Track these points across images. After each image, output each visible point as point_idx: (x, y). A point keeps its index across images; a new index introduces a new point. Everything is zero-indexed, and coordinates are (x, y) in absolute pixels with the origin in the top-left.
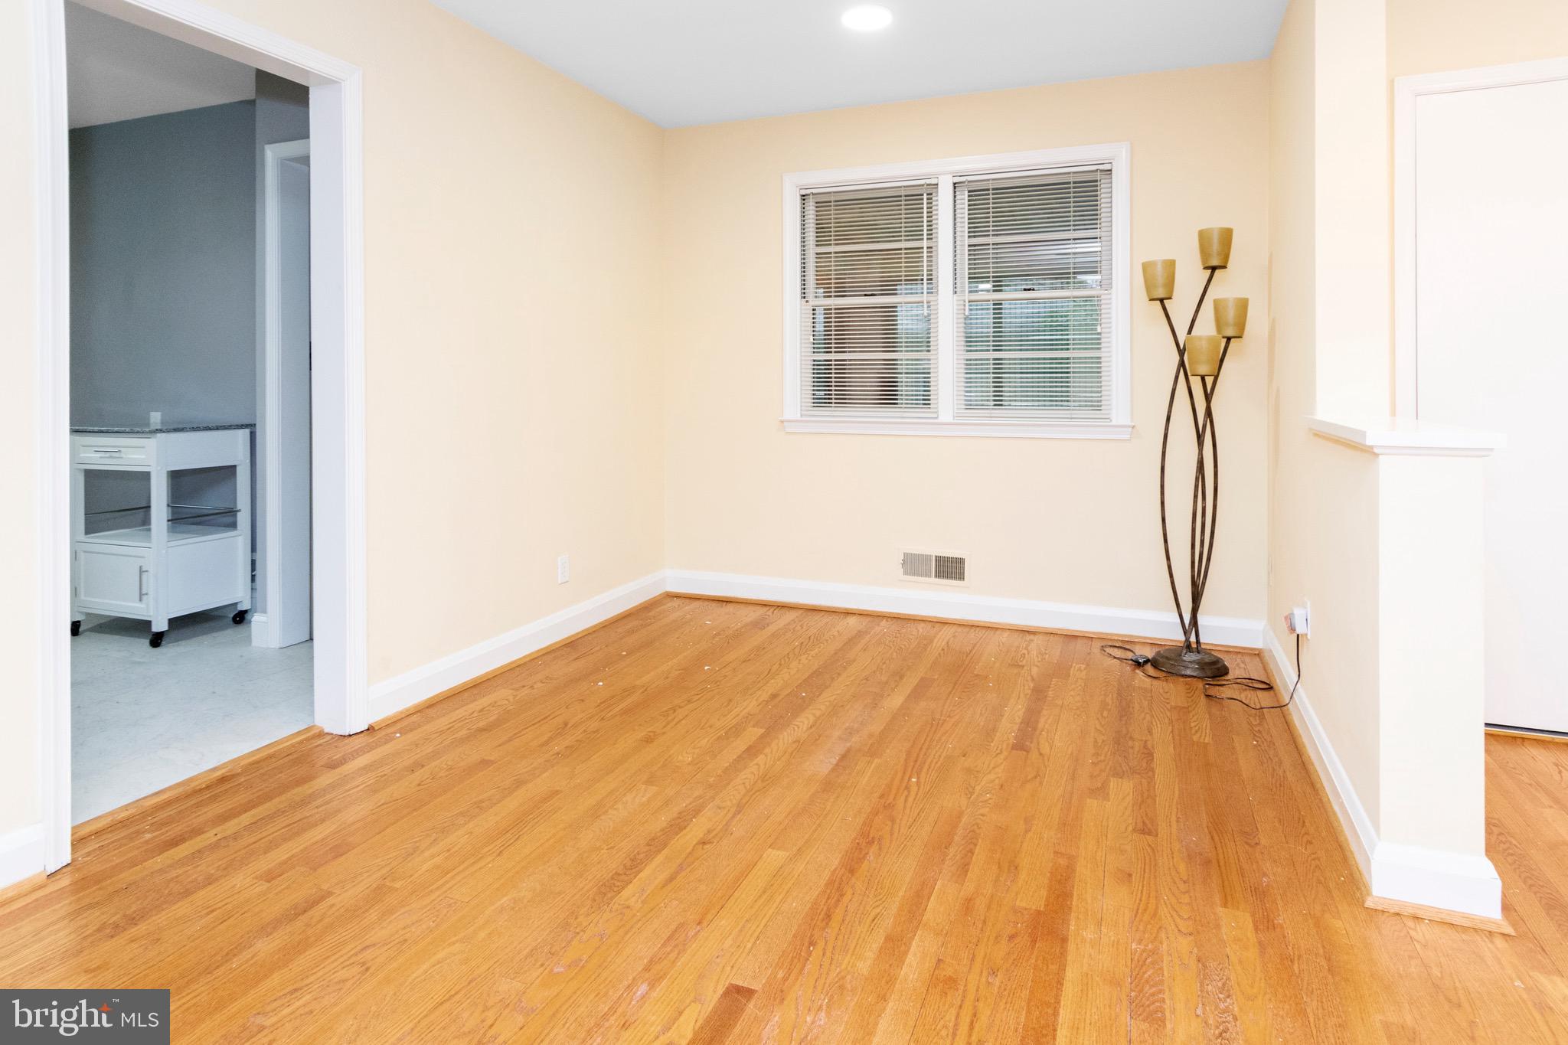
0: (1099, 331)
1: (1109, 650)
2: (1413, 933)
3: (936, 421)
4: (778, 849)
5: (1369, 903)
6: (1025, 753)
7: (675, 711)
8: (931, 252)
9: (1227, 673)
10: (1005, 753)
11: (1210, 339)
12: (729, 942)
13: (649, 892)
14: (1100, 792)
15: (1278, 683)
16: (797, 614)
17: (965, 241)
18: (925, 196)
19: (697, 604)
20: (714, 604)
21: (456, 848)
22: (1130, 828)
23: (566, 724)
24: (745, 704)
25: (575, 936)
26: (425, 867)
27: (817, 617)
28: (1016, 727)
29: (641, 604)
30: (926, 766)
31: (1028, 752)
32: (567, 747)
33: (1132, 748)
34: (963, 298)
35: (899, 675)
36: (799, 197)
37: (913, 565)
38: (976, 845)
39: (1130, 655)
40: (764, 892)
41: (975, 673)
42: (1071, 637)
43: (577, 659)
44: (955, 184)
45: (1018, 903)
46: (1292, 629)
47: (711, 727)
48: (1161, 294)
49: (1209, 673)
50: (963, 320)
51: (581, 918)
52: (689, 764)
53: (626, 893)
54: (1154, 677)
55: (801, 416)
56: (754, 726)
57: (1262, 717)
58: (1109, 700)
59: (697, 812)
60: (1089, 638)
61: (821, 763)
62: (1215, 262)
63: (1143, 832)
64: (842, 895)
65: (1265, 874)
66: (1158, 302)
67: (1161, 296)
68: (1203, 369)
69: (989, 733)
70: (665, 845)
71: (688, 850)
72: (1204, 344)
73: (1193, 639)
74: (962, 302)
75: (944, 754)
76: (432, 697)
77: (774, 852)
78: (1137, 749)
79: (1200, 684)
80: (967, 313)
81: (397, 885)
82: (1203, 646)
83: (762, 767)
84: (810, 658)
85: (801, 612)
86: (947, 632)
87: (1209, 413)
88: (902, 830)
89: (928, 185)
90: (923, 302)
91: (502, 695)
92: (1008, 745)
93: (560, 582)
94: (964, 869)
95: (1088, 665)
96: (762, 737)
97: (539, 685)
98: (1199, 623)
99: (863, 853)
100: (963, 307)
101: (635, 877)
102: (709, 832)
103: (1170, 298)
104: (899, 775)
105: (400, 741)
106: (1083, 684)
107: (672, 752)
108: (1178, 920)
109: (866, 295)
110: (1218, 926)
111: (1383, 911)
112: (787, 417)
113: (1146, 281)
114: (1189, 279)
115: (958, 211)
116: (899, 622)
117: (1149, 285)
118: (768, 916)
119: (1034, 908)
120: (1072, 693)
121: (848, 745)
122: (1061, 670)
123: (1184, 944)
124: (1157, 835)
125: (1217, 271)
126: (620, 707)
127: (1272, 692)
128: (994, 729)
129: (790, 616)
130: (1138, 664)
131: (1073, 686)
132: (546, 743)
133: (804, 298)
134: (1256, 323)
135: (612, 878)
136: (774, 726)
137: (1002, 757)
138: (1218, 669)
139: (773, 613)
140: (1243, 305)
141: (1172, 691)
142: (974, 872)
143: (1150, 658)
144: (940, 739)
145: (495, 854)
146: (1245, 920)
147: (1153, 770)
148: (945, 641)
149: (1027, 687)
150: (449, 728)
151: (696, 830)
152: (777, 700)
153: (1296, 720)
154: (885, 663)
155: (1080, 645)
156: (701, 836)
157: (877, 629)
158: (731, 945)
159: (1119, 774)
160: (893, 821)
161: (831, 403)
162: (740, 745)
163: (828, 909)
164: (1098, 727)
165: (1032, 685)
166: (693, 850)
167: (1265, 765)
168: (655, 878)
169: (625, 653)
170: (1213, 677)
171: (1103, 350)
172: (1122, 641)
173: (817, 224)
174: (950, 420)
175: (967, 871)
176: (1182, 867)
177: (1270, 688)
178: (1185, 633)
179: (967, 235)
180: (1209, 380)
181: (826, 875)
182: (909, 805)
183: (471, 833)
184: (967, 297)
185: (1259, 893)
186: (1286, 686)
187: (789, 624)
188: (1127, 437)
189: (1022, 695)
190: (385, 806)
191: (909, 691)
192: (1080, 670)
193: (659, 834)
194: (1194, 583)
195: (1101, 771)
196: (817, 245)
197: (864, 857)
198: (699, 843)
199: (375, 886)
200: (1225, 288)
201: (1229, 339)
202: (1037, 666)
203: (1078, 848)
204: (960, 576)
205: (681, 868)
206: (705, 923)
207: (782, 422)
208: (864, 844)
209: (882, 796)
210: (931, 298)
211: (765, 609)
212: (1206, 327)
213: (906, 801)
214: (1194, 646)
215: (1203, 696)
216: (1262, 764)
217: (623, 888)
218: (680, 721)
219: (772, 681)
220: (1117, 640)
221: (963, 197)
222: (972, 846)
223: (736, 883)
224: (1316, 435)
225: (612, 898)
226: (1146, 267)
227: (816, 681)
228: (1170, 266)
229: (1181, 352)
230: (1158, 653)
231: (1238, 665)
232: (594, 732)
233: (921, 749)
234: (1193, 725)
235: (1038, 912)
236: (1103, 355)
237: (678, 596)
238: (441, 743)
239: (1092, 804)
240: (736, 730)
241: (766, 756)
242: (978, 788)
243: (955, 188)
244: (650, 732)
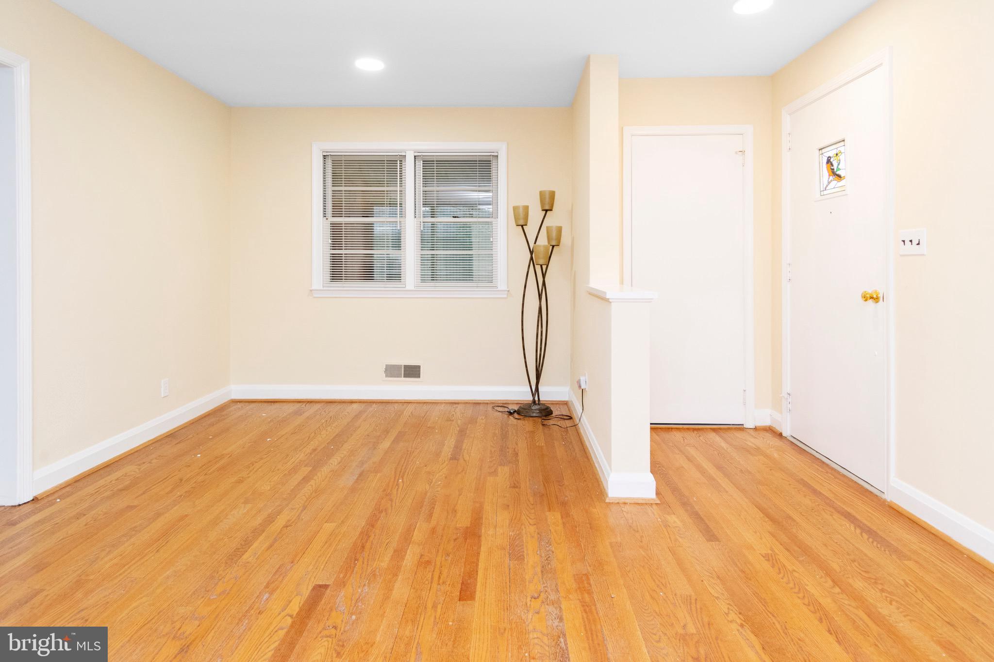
0: (492, 240)
1: (496, 408)
2: (623, 509)
3: (404, 289)
4: (330, 523)
5: (607, 501)
6: (457, 461)
7: (253, 465)
8: (402, 194)
9: (552, 414)
10: (447, 462)
11: (544, 246)
12: (311, 567)
13: (259, 554)
14: (495, 473)
15: (575, 416)
16: (320, 405)
17: (421, 188)
18: (398, 162)
19: (252, 405)
20: (266, 404)
21: (126, 553)
22: (508, 487)
23: (181, 480)
24: (297, 456)
25: (219, 581)
26: (107, 566)
27: (333, 406)
28: (452, 449)
29: (215, 408)
30: (407, 473)
31: (458, 460)
32: (186, 492)
33: (508, 452)
34: (419, 220)
35: (387, 432)
36: (322, 157)
37: (392, 371)
38: (435, 505)
39: (506, 410)
40: (326, 543)
41: (428, 426)
42: (477, 404)
43: (177, 444)
44: (415, 156)
45: (457, 526)
46: (580, 387)
47: (278, 470)
48: (521, 223)
49: (544, 414)
50: (419, 233)
51: (221, 572)
52: (269, 490)
53: (245, 557)
54: (518, 419)
55: (323, 287)
56: (305, 466)
57: (567, 431)
58: (497, 432)
59: (279, 513)
60: (486, 403)
61: (348, 480)
62: (547, 208)
63: (514, 487)
64: (369, 537)
65: (566, 496)
66: (521, 227)
67: (523, 224)
68: (541, 262)
69: (438, 454)
70: (263, 531)
71: (278, 532)
72: (542, 249)
73: (536, 399)
74: (419, 223)
75: (415, 467)
76: (76, 477)
77: (329, 524)
78: (510, 452)
79: (540, 420)
80: (422, 229)
81: (92, 577)
82: (541, 402)
83: (314, 486)
84: (333, 428)
85: (323, 404)
86: (410, 408)
87: (544, 284)
88: (397, 504)
89: (400, 156)
90: (397, 222)
91: (130, 469)
92: (448, 458)
93: (162, 396)
94: (430, 515)
95: (486, 416)
96: (311, 471)
97: (155, 461)
98: (539, 390)
99: (378, 517)
100: (419, 225)
101: (249, 548)
102: (288, 521)
103: (526, 225)
104: (392, 480)
105: (60, 504)
106: (484, 426)
107: (256, 486)
108: (530, 520)
109: (363, 217)
110: (546, 520)
111: (613, 503)
112: (313, 288)
113: (515, 216)
114: (535, 215)
115: (417, 172)
116: (384, 404)
117: (516, 218)
118: (330, 553)
119: (465, 526)
120: (479, 430)
121: (362, 469)
122: (473, 421)
123: (532, 529)
124: (520, 488)
125: (548, 212)
126: (216, 466)
127: (572, 420)
128: (441, 452)
129: (317, 407)
130: (510, 413)
131: (479, 427)
132: (171, 491)
133: (325, 216)
134: (565, 239)
135: (235, 551)
136: (316, 466)
137: (445, 464)
138: (548, 412)
139: (305, 406)
140: (559, 230)
141: (527, 425)
142: (435, 516)
143: (516, 409)
144: (412, 460)
145: (155, 552)
146: (558, 515)
147: (518, 461)
148: (410, 412)
149: (455, 430)
150: (97, 492)
151: (281, 521)
152: (316, 452)
153: (582, 431)
154: (377, 426)
155: (481, 407)
156: (284, 523)
157: (371, 409)
158: (313, 569)
159: (501, 464)
160: (391, 500)
161: (342, 279)
162: (299, 477)
163: (363, 544)
164: (492, 444)
165: (458, 429)
166: (281, 531)
167: (568, 452)
168: (261, 547)
169: (211, 437)
170: (546, 416)
171: (493, 250)
172: (502, 403)
173: (333, 173)
174: (413, 288)
175: (432, 517)
176: (531, 499)
177: (571, 418)
178: (533, 395)
179: (422, 185)
180: (544, 267)
181: (359, 530)
182: (399, 492)
183: (134, 544)
184: (422, 220)
185: (564, 504)
186: (578, 416)
187: (317, 411)
188: (505, 296)
189: (453, 434)
190: (64, 540)
191: (393, 439)
192: (482, 419)
193: (258, 527)
194: (537, 370)
195: (494, 464)
196: (333, 186)
197: (378, 519)
198: (284, 527)
199: (75, 580)
200: (552, 220)
201: (553, 246)
202: (460, 420)
203: (484, 498)
204: (417, 375)
205: (275, 540)
206: (296, 562)
207: (311, 291)
208: (377, 513)
209: (384, 490)
210: (402, 219)
211: (300, 404)
212: (543, 241)
213: (397, 491)
214: (537, 402)
215: (541, 425)
216: (567, 451)
217: (243, 555)
218: (258, 469)
219: (312, 442)
220: (500, 403)
221: (420, 164)
222: (434, 505)
223: (310, 541)
224: (589, 294)
225: (237, 560)
226: (515, 209)
227: (338, 440)
228: (526, 208)
229: (531, 253)
230: (520, 407)
231: (557, 409)
232: (203, 482)
233: (403, 466)
234: (536, 439)
235: (467, 528)
236: (493, 253)
237: (240, 401)
238: (94, 501)
239: (491, 479)
240: (294, 470)
241: (315, 480)
242: (434, 480)
243: (415, 158)
244: (240, 477)
